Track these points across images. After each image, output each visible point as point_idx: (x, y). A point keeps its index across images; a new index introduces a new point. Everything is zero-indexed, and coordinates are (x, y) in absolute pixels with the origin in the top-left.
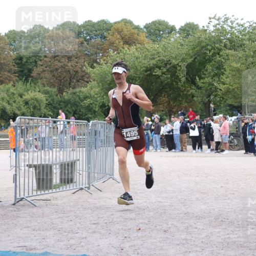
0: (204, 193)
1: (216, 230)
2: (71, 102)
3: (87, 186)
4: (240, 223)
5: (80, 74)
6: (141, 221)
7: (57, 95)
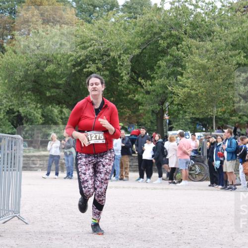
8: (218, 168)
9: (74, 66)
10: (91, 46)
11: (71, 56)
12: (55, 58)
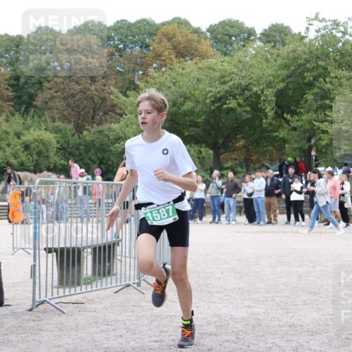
0: (315, 293)
2: (94, 145)
3: (137, 281)
5: (108, 103)
6: (225, 337)
7: (73, 135)
9: (213, 102)
10: (231, 80)
11: (210, 91)
12: (193, 95)
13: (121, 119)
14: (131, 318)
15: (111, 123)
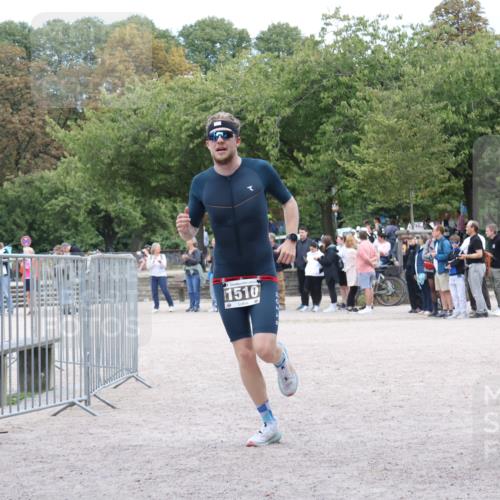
0: (339, 407)
1: (375, 490)
2: (20, 202)
3: (84, 397)
4: (424, 473)
5: (39, 141)
8: (423, 283)
9: (191, 138)
10: (215, 105)
11: (186, 122)
12: (162, 127)
13: (59, 164)
14: (77, 451)
15: (43, 169)
